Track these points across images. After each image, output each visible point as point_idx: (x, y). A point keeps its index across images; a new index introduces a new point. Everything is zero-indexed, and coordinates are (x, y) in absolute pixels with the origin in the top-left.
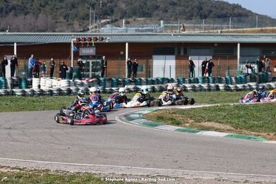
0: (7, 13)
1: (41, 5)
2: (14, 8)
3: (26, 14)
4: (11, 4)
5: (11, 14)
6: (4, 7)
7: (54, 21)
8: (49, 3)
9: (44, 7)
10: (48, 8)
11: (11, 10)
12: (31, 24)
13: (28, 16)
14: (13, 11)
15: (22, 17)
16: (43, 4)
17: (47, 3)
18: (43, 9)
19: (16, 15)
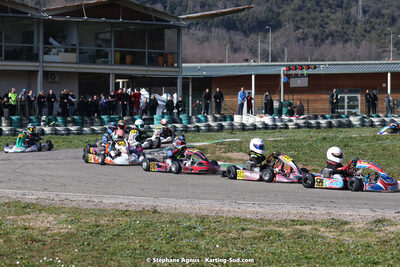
0: (322, 41)
1: (365, 31)
2: (331, 35)
3: (346, 41)
4: (327, 30)
5: (327, 42)
6: (320, 34)
7: (381, 50)
8: (377, 27)
9: (369, 32)
10: (374, 34)
11: (327, 38)
12: (351, 55)
13: (349, 44)
14: (330, 39)
15: (339, 45)
16: (368, 29)
17: (373, 28)
18: (367, 35)
19: (333, 43)
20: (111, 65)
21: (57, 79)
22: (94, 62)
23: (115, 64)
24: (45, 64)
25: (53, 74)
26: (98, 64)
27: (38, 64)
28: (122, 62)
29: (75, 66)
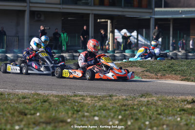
20: (91, 6)
21: (42, 18)
22: (76, 4)
23: (95, 5)
24: (31, 5)
25: (39, 13)
26: (80, 5)
27: (25, 4)
28: (102, 3)
29: (59, 6)
